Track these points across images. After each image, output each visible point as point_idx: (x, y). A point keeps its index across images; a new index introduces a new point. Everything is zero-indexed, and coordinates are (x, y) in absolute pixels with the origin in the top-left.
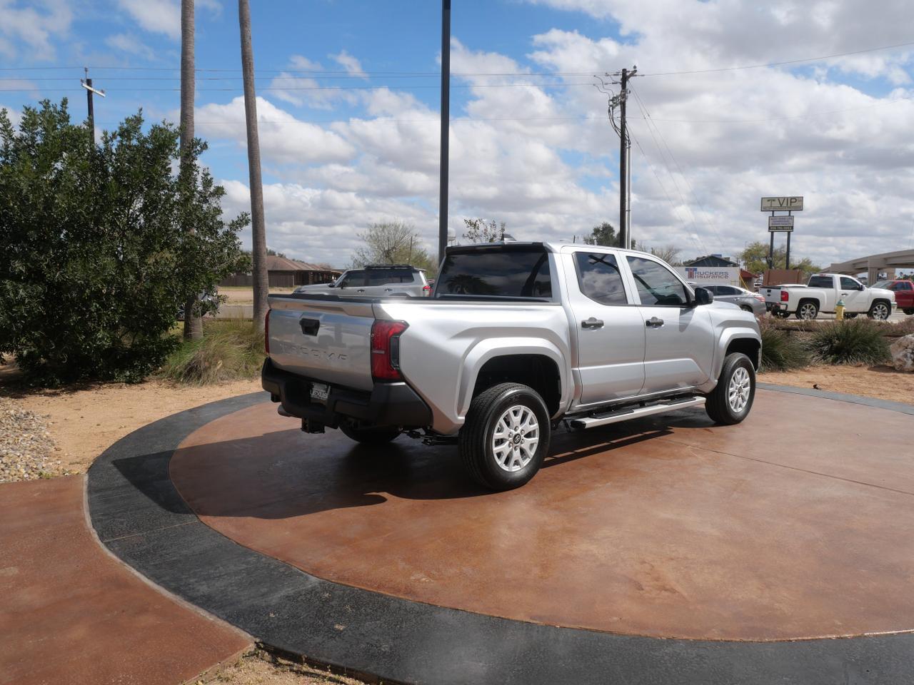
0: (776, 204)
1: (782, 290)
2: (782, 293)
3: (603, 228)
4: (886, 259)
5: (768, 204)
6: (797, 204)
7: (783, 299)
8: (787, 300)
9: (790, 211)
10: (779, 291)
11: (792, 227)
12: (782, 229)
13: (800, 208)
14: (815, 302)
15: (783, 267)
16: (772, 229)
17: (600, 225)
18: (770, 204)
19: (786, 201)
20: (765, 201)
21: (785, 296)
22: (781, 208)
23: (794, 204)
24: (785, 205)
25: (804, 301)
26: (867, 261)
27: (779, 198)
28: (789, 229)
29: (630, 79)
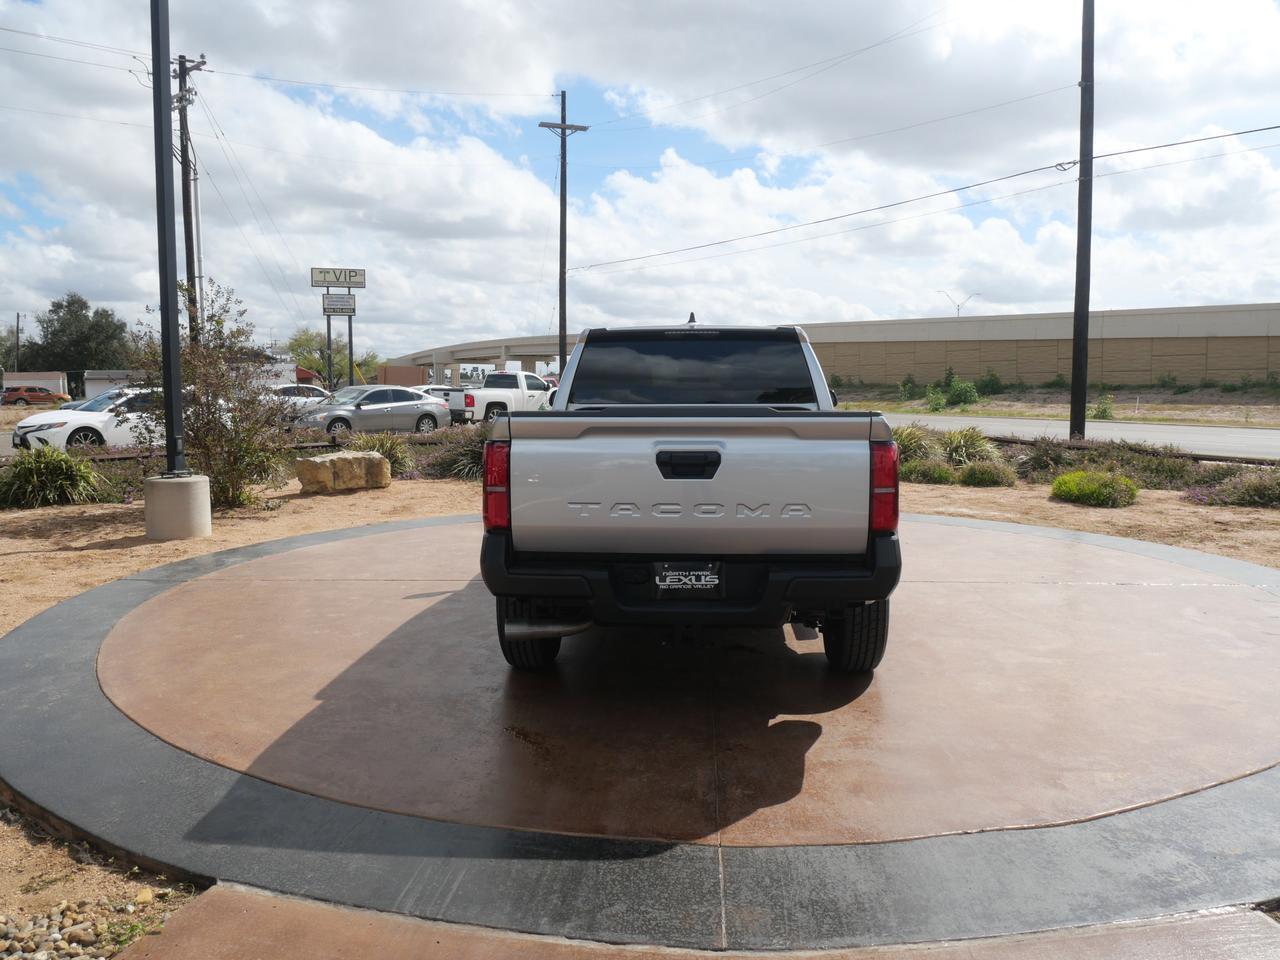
0: (331, 277)
1: (466, 392)
2: (467, 396)
3: (68, 302)
4: (452, 352)
5: (320, 277)
6: (357, 279)
7: (467, 405)
8: (473, 406)
9: (349, 288)
10: (462, 394)
11: (354, 310)
12: (341, 311)
13: (362, 285)
14: (502, 406)
15: (343, 363)
16: (329, 312)
17: (63, 298)
18: (322, 278)
19: (343, 273)
20: (316, 273)
21: (470, 401)
22: (337, 283)
23: (353, 278)
24: (342, 279)
25: (491, 406)
26: (431, 356)
27: (334, 270)
28: (350, 313)
29: (191, 73)
